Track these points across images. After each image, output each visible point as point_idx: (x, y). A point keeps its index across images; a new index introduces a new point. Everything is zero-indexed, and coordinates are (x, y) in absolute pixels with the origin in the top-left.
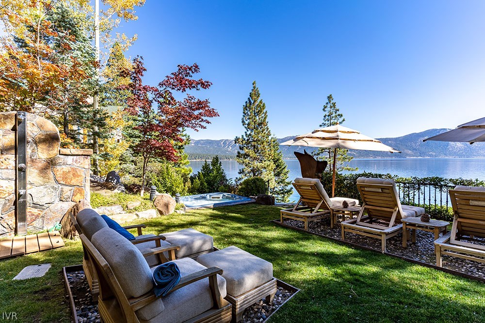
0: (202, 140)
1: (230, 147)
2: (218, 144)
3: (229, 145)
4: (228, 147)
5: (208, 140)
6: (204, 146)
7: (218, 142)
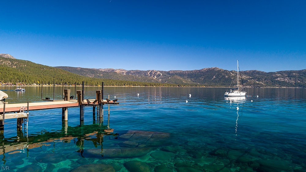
0: (132, 71)
1: (155, 77)
2: (145, 74)
3: (154, 75)
4: (154, 76)
5: (137, 70)
6: (134, 75)
7: (145, 73)
